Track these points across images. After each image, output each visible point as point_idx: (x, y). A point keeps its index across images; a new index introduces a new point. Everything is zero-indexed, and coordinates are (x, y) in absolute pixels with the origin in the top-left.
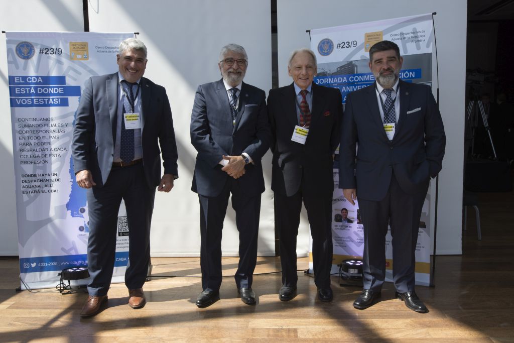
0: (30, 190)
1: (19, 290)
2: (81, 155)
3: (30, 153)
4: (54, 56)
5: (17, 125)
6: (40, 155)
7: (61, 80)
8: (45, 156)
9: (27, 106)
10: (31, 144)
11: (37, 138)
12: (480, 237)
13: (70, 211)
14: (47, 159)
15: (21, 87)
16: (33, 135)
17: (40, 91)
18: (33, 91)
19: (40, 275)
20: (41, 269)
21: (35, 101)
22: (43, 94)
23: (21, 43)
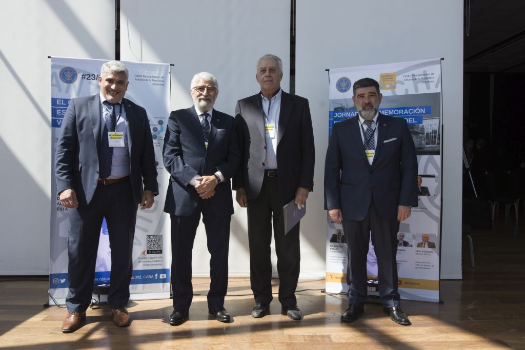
1: (47, 306)
2: (64, 174)
4: (94, 82)
12: (473, 265)
15: (62, 109)
23: (64, 68)
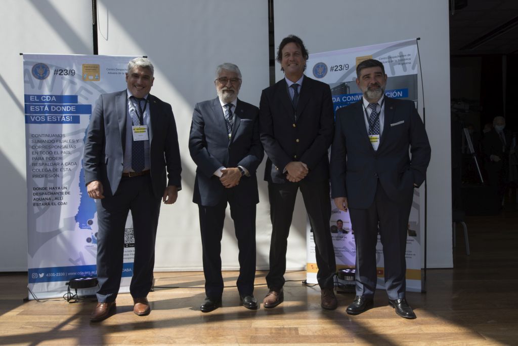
0: (40, 202)
1: (27, 300)
2: (92, 166)
3: (41, 168)
4: (67, 77)
5: (30, 140)
6: (52, 170)
7: (74, 99)
8: (56, 170)
9: (41, 122)
10: (43, 159)
11: (49, 153)
12: (469, 253)
13: (78, 223)
14: (58, 173)
15: (35, 105)
16: (46, 150)
17: (53, 109)
18: (47, 108)
19: (48, 286)
20: (49, 280)
21: (48, 119)
22: (56, 112)
23: (37, 65)
